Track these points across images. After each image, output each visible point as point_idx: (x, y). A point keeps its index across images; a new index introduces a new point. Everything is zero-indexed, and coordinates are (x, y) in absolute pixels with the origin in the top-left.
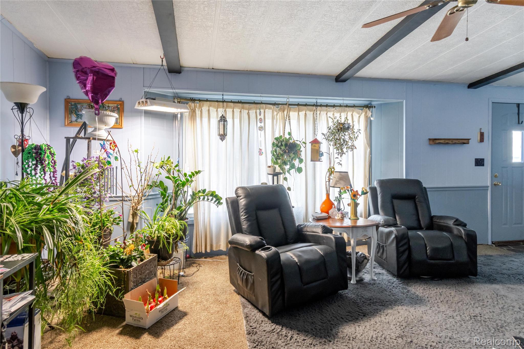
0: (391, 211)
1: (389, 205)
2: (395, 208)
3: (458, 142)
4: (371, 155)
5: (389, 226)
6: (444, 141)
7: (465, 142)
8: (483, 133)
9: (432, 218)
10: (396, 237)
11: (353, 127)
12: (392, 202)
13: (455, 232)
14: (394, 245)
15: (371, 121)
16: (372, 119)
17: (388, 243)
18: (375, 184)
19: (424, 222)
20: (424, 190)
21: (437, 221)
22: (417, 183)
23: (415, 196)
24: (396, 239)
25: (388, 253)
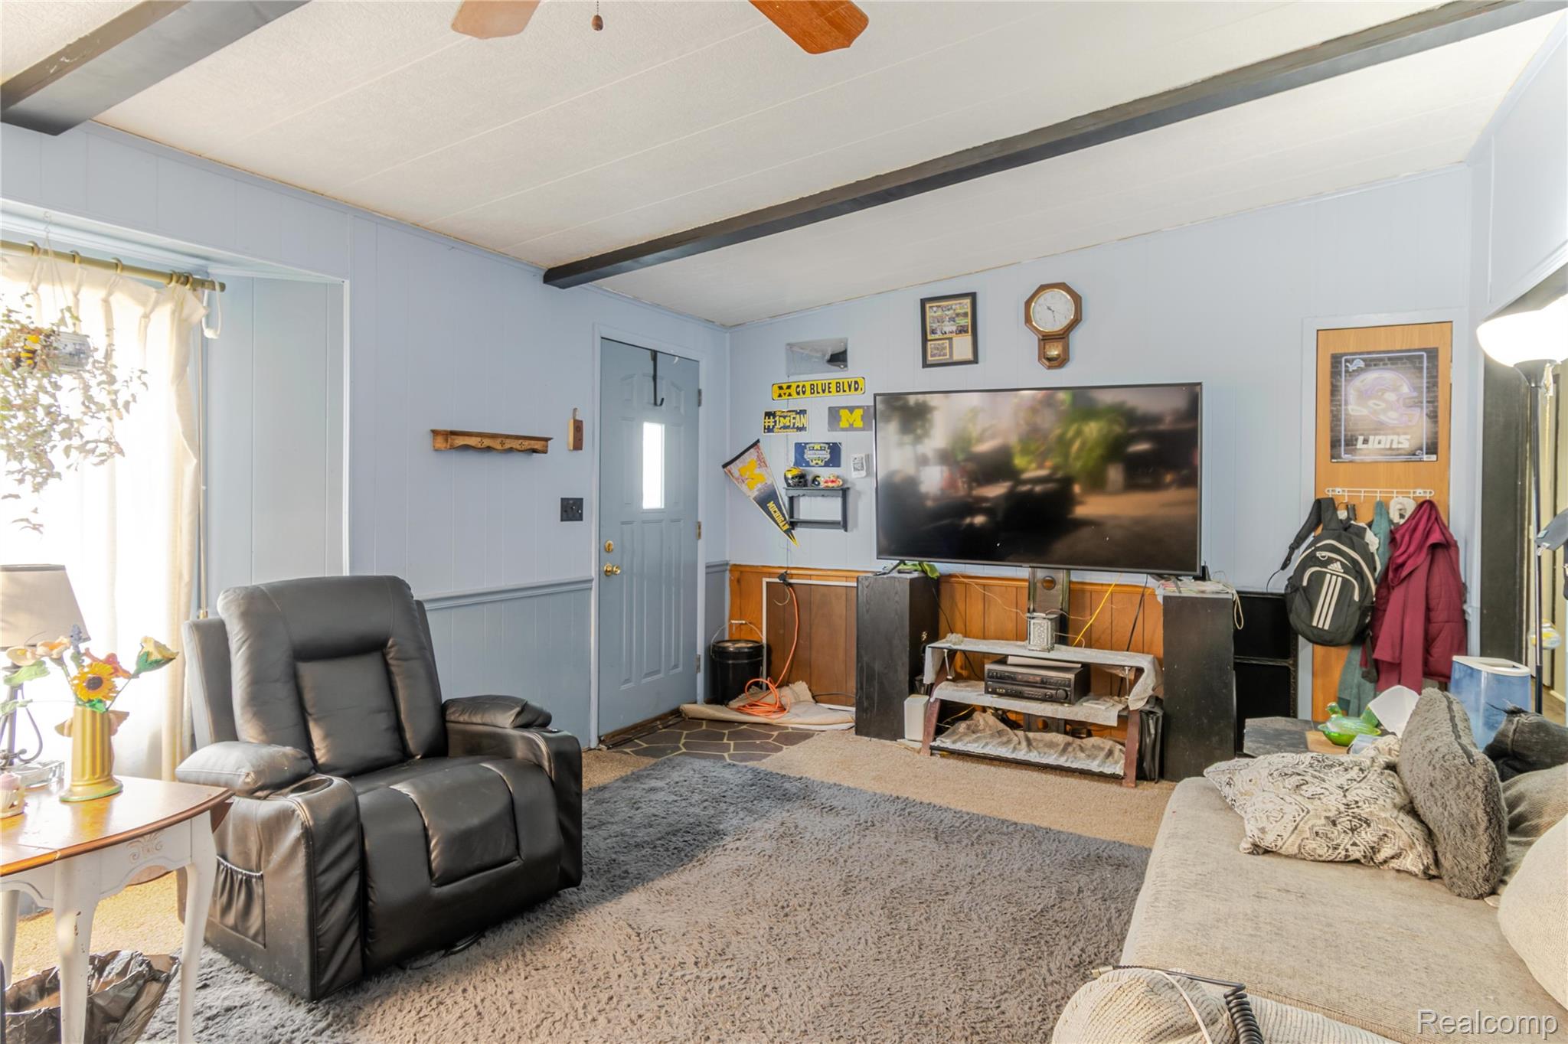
0: (287, 713)
1: (282, 692)
2: (309, 697)
3: (519, 447)
4: (206, 483)
5: (277, 787)
6: (479, 439)
7: (535, 446)
8: (581, 422)
9: (443, 709)
10: (308, 834)
11: (108, 355)
12: (295, 678)
13: (520, 751)
14: (298, 868)
15: (205, 341)
16: (209, 334)
17: (272, 865)
18: (223, 608)
19: (417, 732)
20: (417, 614)
21: (461, 719)
22: (394, 588)
23: (386, 641)
24: (307, 842)
25: (269, 906)
